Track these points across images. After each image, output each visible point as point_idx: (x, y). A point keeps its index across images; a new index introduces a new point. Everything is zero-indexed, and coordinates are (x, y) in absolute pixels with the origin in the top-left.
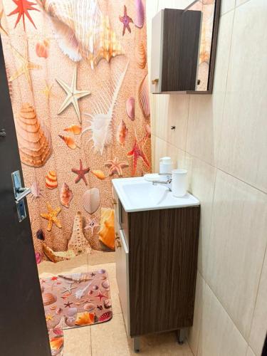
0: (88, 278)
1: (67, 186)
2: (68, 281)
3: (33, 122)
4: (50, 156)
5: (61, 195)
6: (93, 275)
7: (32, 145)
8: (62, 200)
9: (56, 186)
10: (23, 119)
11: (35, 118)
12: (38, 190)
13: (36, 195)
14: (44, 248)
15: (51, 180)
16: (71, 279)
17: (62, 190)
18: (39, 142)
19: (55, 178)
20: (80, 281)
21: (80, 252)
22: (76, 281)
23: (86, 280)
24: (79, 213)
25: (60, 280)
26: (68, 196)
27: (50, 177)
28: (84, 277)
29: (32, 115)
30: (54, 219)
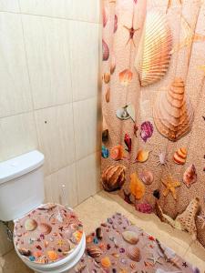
0: (178, 264)
1: (193, 168)
2: (159, 250)
3: (180, 97)
4: (186, 134)
5: (185, 174)
6: (185, 265)
7: (172, 119)
8: (185, 178)
9: (183, 164)
10: (171, 93)
11: (182, 94)
12: (166, 159)
13: (162, 162)
14: (156, 205)
15: (180, 156)
16: (163, 251)
17: (189, 169)
18: (178, 119)
19: (184, 156)
20: (169, 261)
21: (187, 231)
22: (166, 257)
23: (175, 265)
24: (197, 199)
25: (154, 244)
26: (191, 178)
27: (180, 153)
28: (175, 259)
29: (180, 91)
30: (172, 189)
